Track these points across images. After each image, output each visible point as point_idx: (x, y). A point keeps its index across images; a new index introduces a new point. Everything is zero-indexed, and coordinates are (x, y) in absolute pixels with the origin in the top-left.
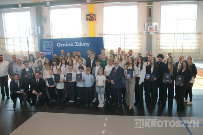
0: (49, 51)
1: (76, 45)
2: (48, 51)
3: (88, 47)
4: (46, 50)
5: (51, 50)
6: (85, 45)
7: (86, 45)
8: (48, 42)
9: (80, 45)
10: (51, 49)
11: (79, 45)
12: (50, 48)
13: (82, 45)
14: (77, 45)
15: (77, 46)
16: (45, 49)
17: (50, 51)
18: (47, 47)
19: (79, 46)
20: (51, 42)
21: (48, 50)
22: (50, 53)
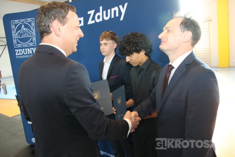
0: (26, 46)
1: (90, 22)
2: (25, 48)
3: (122, 19)
4: (19, 46)
5: (31, 44)
6: (113, 17)
7: (117, 15)
8: (22, 21)
9: (101, 20)
10: (32, 41)
11: (99, 17)
12: (29, 38)
13: (107, 16)
14: (93, 19)
15: (93, 22)
16: (18, 43)
17: (29, 48)
18: (21, 36)
19: (98, 21)
20: (29, 20)
21: (25, 44)
22: (29, 52)
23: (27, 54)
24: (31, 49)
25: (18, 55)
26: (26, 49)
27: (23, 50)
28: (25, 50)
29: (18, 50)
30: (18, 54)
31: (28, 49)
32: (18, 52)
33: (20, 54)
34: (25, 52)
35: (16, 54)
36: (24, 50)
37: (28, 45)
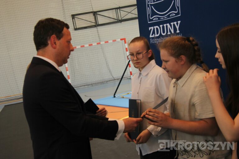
5: (173, 14)
21: (164, 15)
22: (170, 31)
23: (167, 35)
24: (172, 24)
25: (153, 38)
26: (165, 25)
27: (160, 28)
28: (163, 27)
29: (152, 28)
30: (153, 36)
31: (168, 25)
32: (154, 33)
33: (156, 35)
34: (164, 32)
35: (151, 36)
36: (161, 26)
37: (169, 16)
